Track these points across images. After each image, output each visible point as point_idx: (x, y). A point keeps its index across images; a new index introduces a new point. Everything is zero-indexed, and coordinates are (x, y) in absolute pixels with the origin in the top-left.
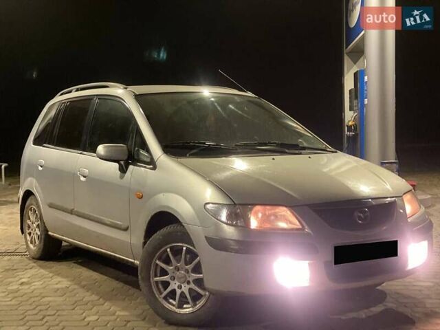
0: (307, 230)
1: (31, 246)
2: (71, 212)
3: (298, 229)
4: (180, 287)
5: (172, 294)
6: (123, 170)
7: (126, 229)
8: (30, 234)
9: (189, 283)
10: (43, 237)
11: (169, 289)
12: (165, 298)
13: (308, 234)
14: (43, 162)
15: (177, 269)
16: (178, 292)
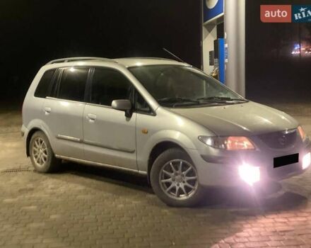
0: (258, 149)
1: (38, 165)
2: (81, 142)
3: (252, 149)
4: (178, 185)
5: (173, 190)
6: (129, 116)
7: (132, 152)
8: (36, 157)
9: (184, 182)
10: (50, 158)
11: (171, 186)
12: (169, 192)
13: (257, 152)
14: (49, 109)
15: (176, 174)
16: (177, 188)
